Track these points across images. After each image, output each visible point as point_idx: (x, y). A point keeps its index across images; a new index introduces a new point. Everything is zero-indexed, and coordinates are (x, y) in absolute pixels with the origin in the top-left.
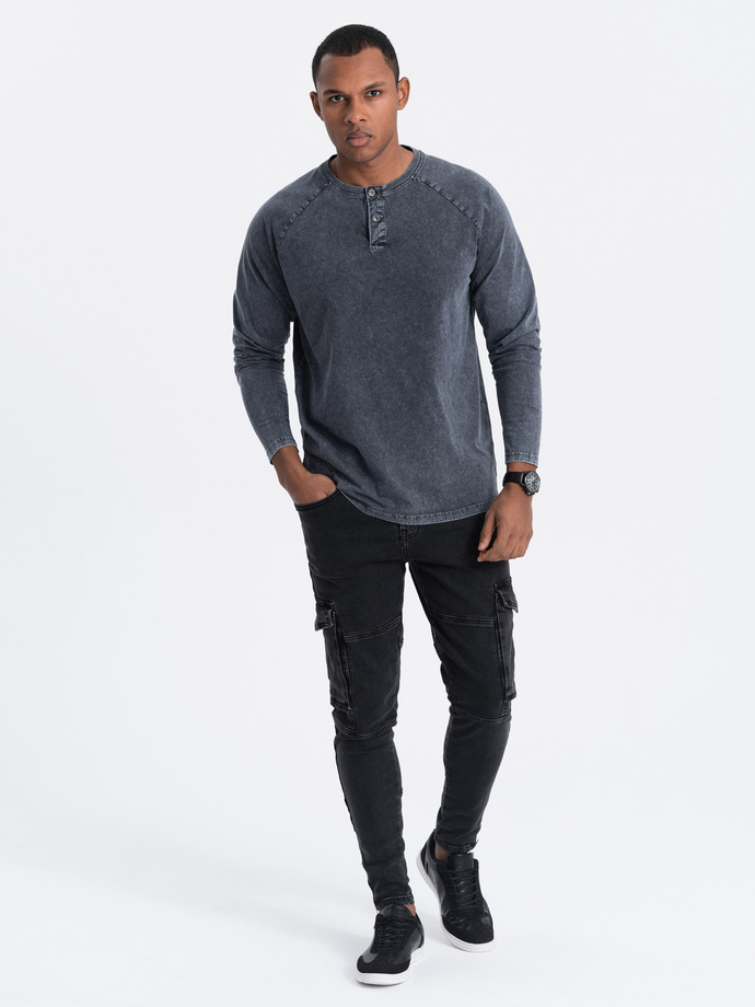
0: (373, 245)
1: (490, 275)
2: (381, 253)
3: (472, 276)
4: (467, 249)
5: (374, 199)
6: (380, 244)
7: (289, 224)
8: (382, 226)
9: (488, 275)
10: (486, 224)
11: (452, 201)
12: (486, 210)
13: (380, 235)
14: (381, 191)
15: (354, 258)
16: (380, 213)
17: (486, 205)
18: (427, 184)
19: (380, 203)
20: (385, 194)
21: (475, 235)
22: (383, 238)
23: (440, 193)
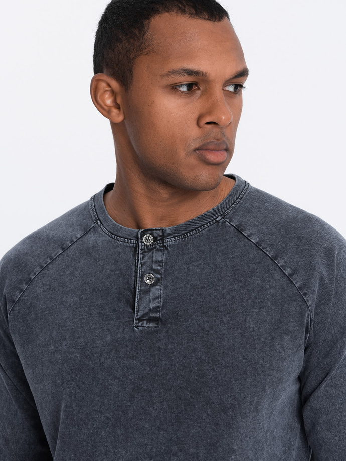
0: (140, 320)
1: (328, 380)
2: (150, 333)
3: (301, 379)
4: (287, 338)
5: (150, 249)
6: (150, 320)
7: (29, 281)
8: (157, 291)
9: (323, 380)
10: (324, 299)
11: (273, 259)
12: (322, 279)
13: (152, 306)
14: (163, 237)
15: (109, 339)
16: (157, 271)
17: (324, 270)
18: (239, 230)
19: (159, 256)
20: (169, 241)
21: (302, 315)
22: (156, 309)
23: (257, 245)
